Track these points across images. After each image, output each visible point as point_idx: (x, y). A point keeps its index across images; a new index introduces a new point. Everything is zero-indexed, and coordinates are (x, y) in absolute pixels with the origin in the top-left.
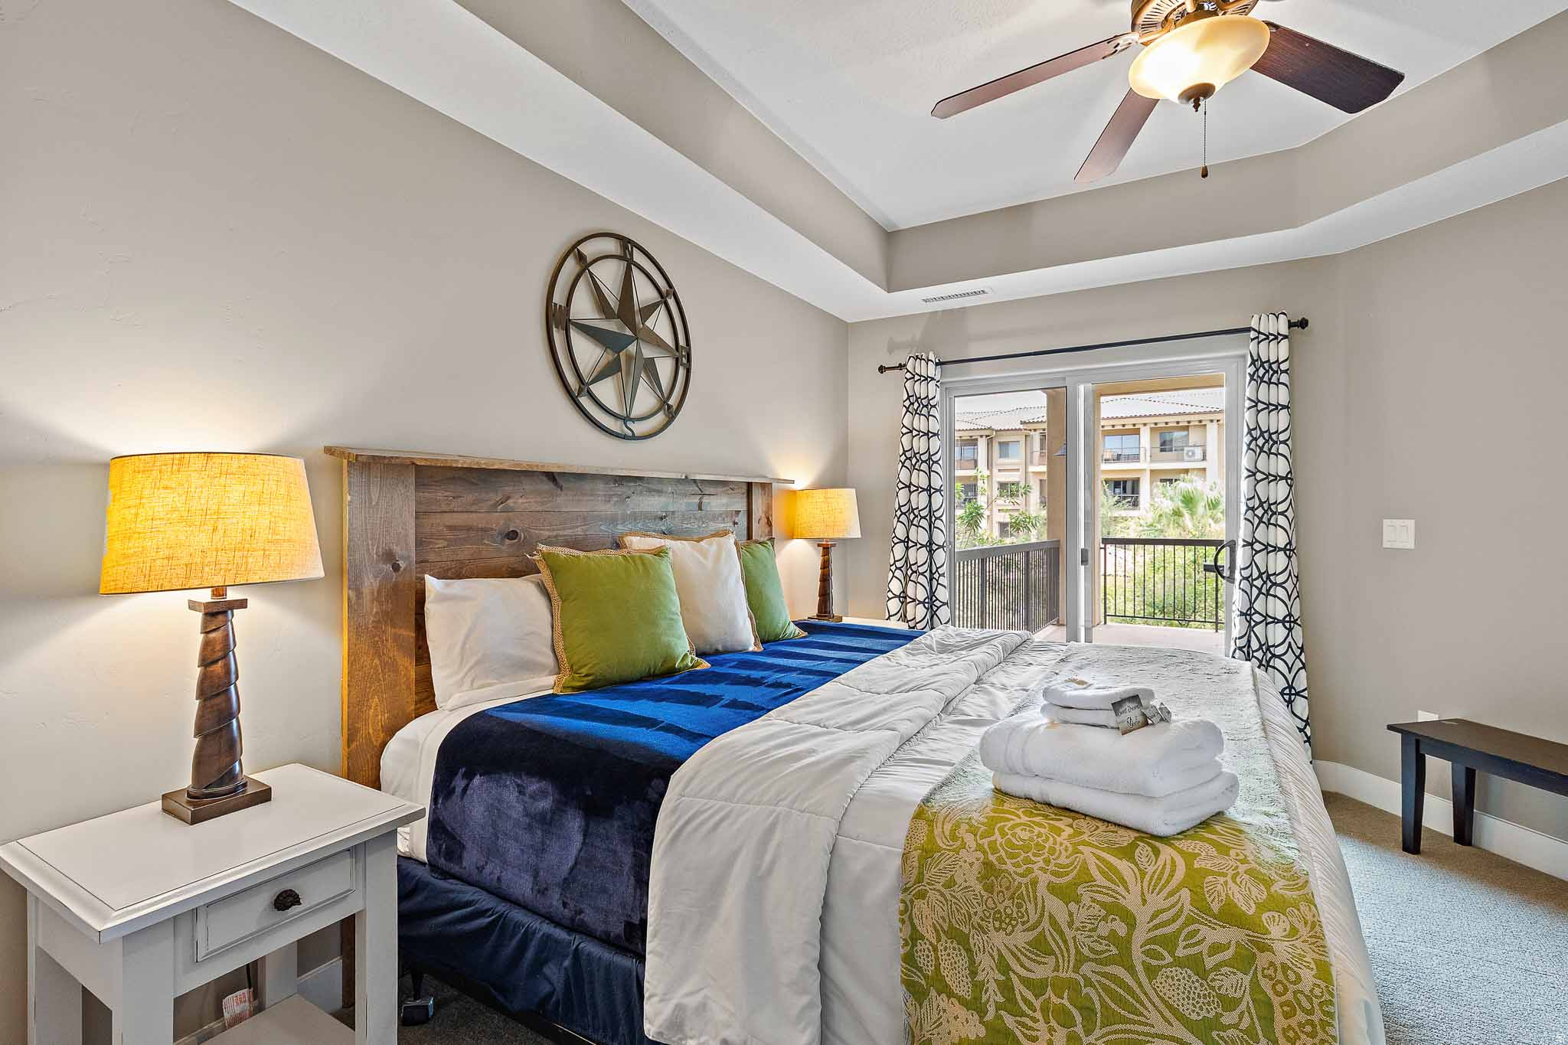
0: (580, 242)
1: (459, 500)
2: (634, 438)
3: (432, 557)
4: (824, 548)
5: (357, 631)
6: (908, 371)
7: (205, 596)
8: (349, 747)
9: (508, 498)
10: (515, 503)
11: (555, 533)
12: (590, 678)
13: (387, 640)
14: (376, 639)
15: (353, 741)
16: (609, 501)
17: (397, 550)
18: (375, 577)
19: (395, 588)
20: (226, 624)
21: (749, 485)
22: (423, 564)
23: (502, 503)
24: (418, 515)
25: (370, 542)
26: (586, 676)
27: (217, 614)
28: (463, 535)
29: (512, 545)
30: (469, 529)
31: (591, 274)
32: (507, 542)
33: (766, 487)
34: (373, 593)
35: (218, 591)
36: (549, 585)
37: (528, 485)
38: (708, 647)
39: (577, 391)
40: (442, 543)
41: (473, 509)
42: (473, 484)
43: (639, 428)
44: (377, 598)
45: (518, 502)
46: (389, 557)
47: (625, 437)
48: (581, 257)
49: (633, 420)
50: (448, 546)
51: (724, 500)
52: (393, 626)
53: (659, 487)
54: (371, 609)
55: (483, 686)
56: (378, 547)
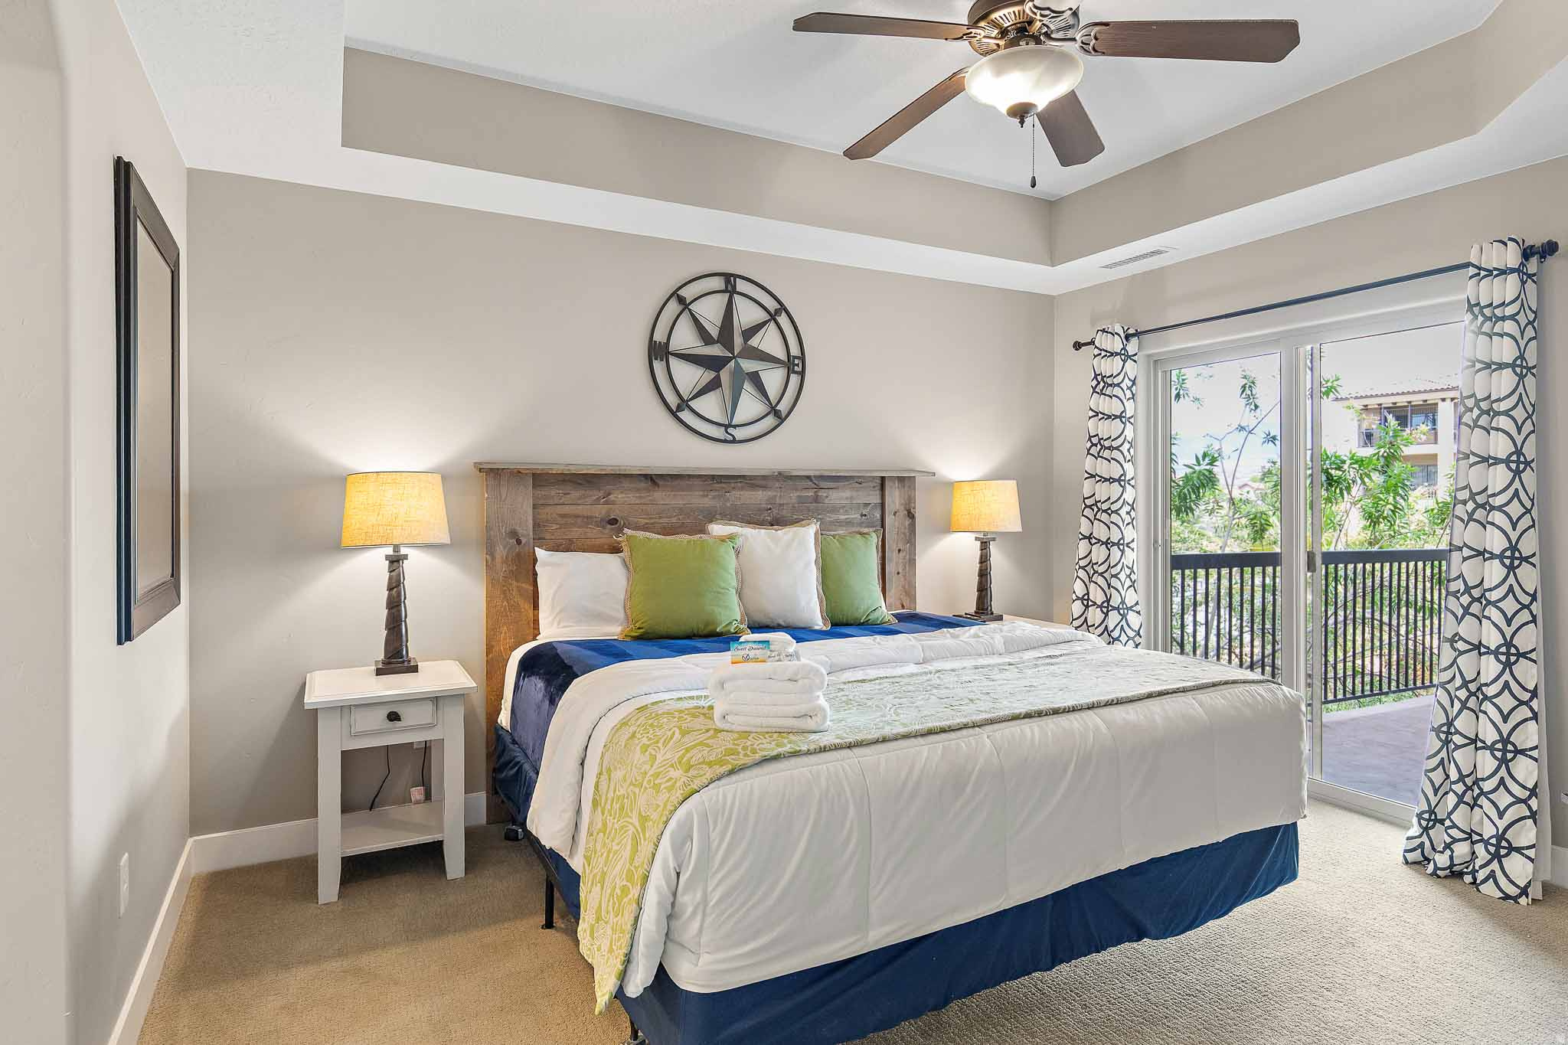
0: (680, 288)
1: (568, 496)
2: (734, 441)
3: (548, 536)
4: (982, 543)
5: (492, 583)
6: (1096, 347)
7: (390, 551)
8: (487, 656)
9: (609, 494)
10: (616, 497)
11: (652, 521)
12: (641, 630)
13: (513, 590)
14: (505, 588)
15: (490, 653)
16: (707, 495)
17: (520, 531)
18: (504, 548)
19: (518, 555)
20: (399, 567)
21: (883, 478)
22: (540, 541)
23: (604, 498)
24: (535, 507)
25: (501, 525)
26: (639, 628)
27: (395, 561)
28: (570, 521)
29: (612, 529)
30: (577, 516)
31: (690, 310)
32: (609, 526)
33: (906, 481)
34: (502, 558)
35: (396, 548)
36: (627, 560)
37: (626, 484)
38: (768, 620)
39: (678, 409)
40: (555, 527)
41: (579, 502)
42: (581, 484)
43: (739, 434)
44: (505, 561)
45: (618, 496)
46: (514, 534)
47: (725, 441)
48: (681, 300)
49: (735, 427)
50: (560, 529)
51: (848, 494)
52: (517, 581)
53: (763, 483)
54: (501, 569)
55: (564, 627)
56: (506, 527)
